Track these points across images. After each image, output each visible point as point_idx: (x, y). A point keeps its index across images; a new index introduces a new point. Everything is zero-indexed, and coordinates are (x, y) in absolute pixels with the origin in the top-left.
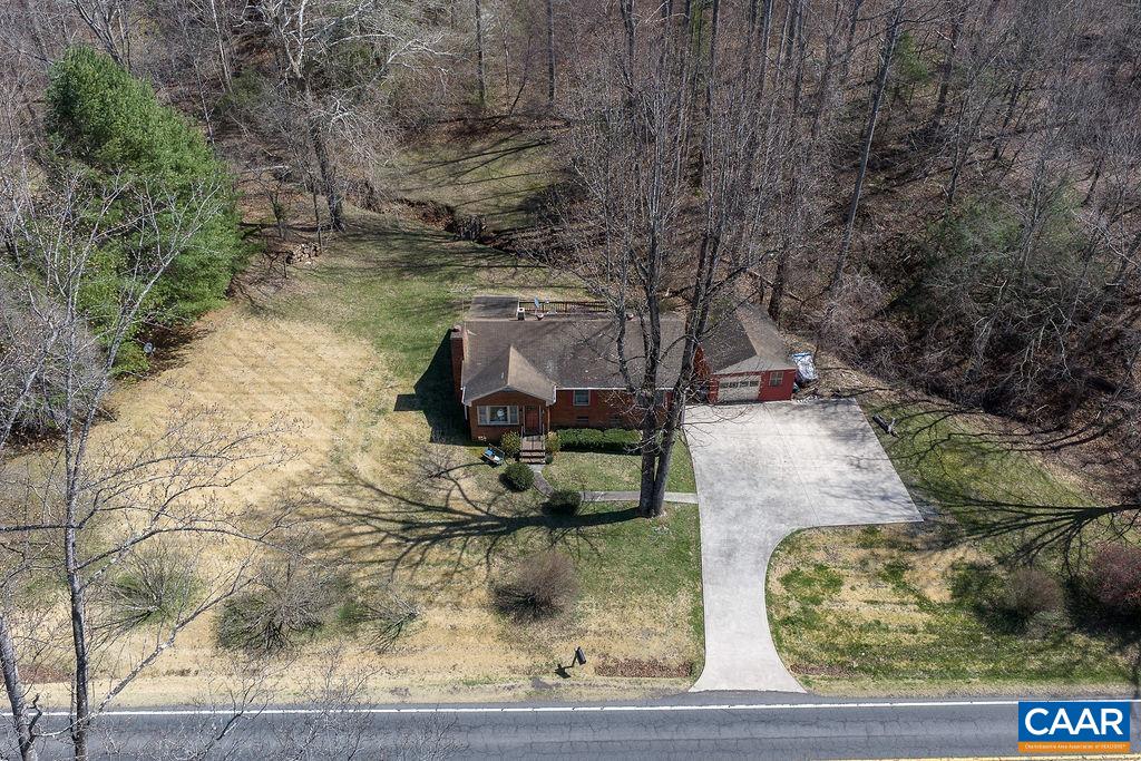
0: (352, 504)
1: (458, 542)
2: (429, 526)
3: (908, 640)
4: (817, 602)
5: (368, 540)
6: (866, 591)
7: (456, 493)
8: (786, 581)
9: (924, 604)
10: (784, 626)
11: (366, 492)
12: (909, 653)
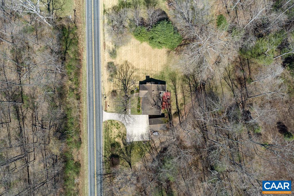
0: (128, 73)
1: (123, 86)
2: (125, 82)
3: (110, 135)
4: (114, 126)
5: (123, 75)
6: (116, 132)
7: (131, 85)
8: (117, 123)
9: (115, 138)
10: (111, 121)
11: (130, 74)
12: (108, 134)
